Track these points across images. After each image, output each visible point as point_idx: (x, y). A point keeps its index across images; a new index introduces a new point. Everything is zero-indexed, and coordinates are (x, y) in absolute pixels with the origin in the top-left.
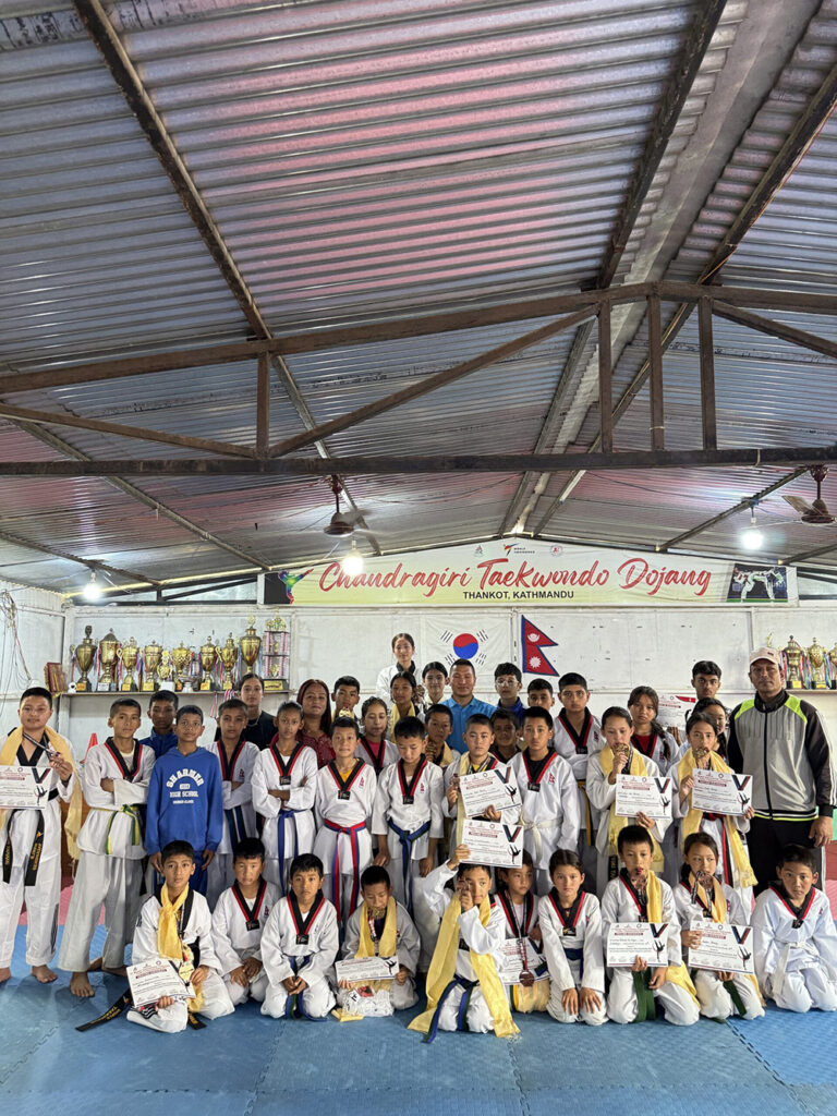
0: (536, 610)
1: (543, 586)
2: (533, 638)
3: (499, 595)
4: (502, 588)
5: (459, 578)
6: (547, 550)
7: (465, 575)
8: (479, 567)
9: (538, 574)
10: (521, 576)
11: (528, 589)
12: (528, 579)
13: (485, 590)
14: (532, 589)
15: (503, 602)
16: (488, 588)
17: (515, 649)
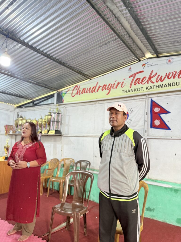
0: (158, 95)
1: (162, 81)
2: (157, 110)
3: (139, 90)
4: (140, 86)
5: (120, 85)
6: (165, 62)
7: (123, 82)
8: (130, 77)
9: (159, 75)
10: (150, 78)
11: (154, 84)
12: (154, 80)
13: (132, 88)
14: (156, 84)
15: (141, 92)
16: (133, 87)
17: (146, 116)
